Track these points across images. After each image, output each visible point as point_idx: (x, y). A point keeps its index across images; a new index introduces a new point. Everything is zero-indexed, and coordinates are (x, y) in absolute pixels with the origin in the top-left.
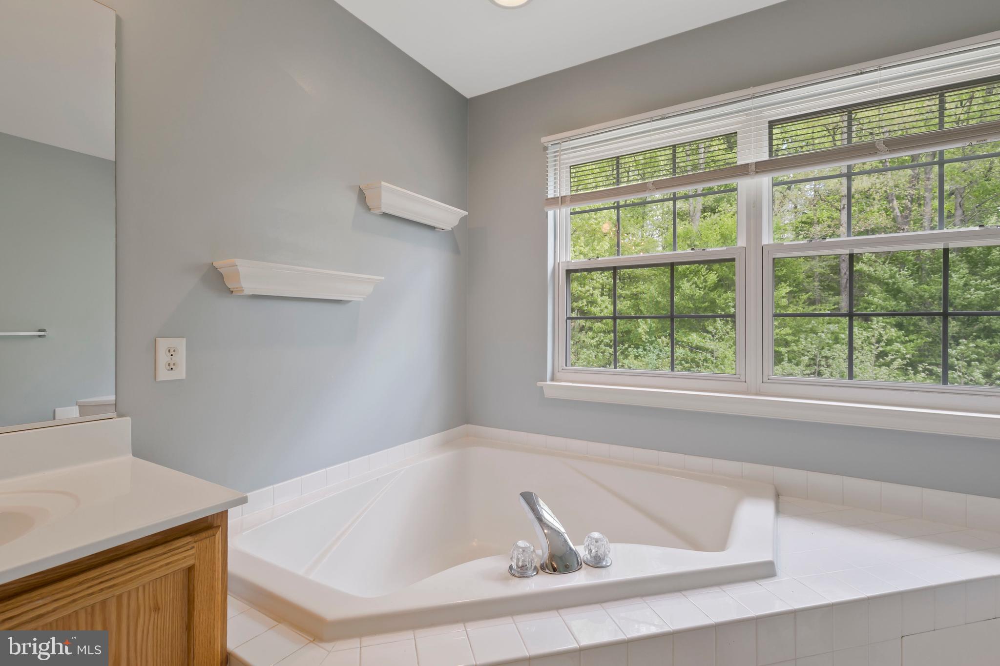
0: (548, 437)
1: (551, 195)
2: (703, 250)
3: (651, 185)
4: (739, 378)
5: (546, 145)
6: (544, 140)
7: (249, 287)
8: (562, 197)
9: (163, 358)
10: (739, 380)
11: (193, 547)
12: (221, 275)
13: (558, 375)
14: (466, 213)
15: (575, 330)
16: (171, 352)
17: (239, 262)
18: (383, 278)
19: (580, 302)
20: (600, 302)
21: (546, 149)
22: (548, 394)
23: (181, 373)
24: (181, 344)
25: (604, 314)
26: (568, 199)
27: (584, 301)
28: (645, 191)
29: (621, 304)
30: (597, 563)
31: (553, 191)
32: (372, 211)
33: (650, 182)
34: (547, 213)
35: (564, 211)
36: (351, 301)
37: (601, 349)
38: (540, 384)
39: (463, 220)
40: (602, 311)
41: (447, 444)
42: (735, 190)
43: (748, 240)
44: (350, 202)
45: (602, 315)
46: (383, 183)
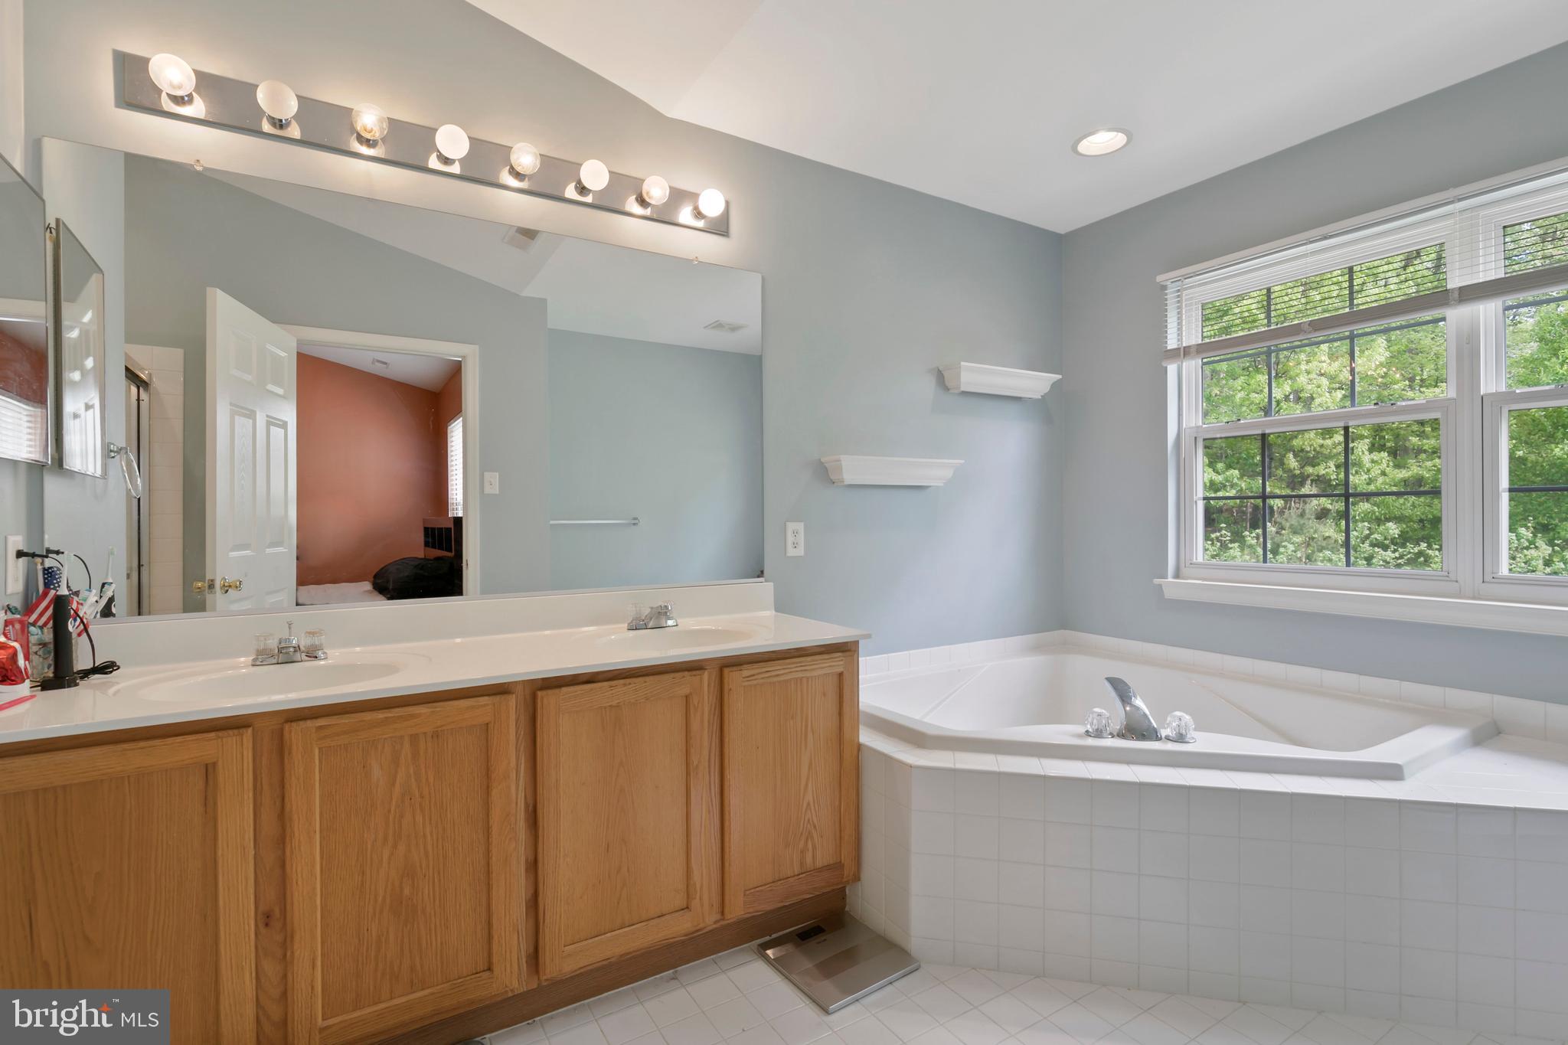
0: (1170, 648)
1: (1172, 343)
2: (1392, 404)
3: (1307, 326)
4: (1448, 576)
5: (1164, 283)
6: (1160, 278)
7: (849, 478)
8: (1184, 347)
9: (790, 539)
10: (1447, 578)
11: (842, 660)
12: (826, 468)
13: (1184, 571)
14: (1060, 377)
15: (1306, 517)
16: (795, 533)
17: (843, 457)
18: (963, 461)
19: (1322, 467)
20: (1368, 465)
21: (1164, 288)
22: (1169, 593)
23: (800, 551)
24: (800, 527)
25: (1376, 487)
26: (1193, 350)
27: (1331, 464)
28: (1299, 334)
29: (1420, 466)
30: (1180, 738)
31: (1175, 341)
32: (951, 391)
33: (1305, 322)
34: (1166, 369)
35: (1192, 366)
36: (930, 486)
37: (1364, 552)
38: (1157, 581)
39: (1055, 385)
40: (1370, 482)
41: (1037, 649)
42: (1444, 319)
43: (1460, 388)
44: (929, 384)
45: (1372, 488)
46: (962, 363)
